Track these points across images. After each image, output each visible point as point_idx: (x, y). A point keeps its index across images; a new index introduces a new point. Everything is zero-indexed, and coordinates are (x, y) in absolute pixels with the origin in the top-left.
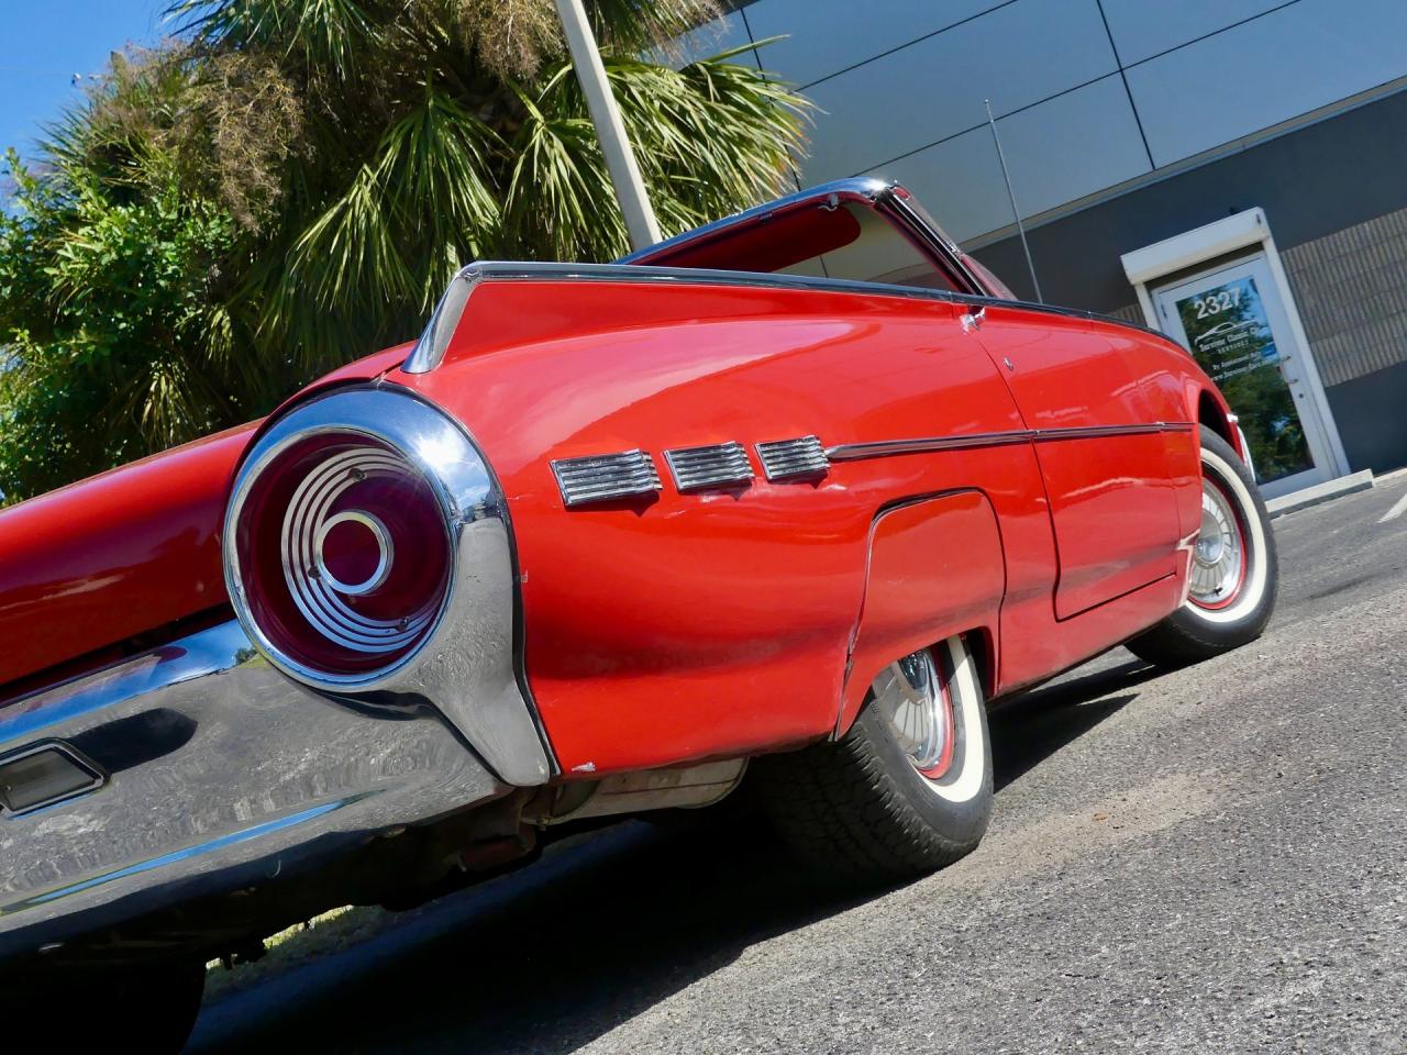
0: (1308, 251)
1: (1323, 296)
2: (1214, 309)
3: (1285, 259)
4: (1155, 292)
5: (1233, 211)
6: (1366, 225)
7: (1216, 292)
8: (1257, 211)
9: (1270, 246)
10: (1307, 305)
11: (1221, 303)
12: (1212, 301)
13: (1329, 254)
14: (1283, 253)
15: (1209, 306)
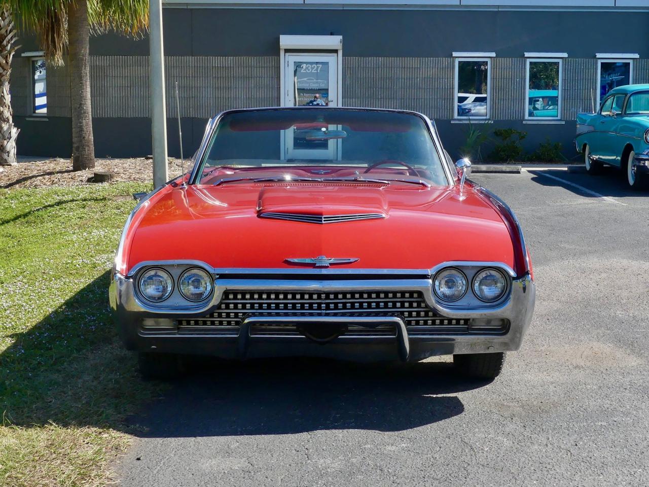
0: (354, 60)
1: (354, 81)
2: (309, 70)
3: (344, 60)
4: (287, 54)
5: (332, 34)
6: (380, 58)
7: (312, 63)
8: (340, 37)
9: (340, 53)
10: (346, 83)
11: (312, 68)
12: (309, 66)
13: (362, 65)
14: (344, 58)
15: (307, 68)
